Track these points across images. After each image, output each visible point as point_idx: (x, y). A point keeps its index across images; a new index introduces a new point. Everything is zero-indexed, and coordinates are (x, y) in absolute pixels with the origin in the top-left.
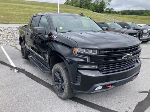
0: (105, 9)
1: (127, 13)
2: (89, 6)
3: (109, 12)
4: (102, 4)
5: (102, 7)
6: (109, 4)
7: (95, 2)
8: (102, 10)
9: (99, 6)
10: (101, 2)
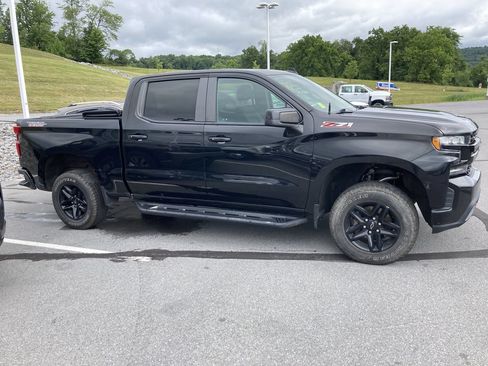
0: (105, 53)
1: (170, 64)
2: (46, 43)
3: (121, 60)
4: (92, 35)
5: (93, 46)
6: (115, 37)
7: (64, 28)
8: (97, 56)
9: (82, 43)
10: (85, 29)
